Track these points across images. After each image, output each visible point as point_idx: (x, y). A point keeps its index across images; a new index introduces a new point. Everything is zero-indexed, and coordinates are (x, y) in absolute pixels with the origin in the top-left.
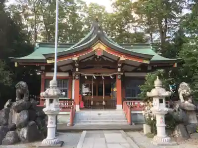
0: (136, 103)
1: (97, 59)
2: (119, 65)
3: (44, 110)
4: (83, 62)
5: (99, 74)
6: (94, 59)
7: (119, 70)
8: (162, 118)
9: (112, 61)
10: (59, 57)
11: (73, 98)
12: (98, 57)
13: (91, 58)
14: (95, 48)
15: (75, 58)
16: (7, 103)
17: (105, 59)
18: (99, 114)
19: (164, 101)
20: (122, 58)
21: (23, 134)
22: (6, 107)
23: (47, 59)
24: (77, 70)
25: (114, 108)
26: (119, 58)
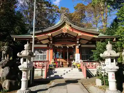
1: (64, 36)
2: (77, 39)
3: (19, 67)
4: (55, 38)
5: (65, 45)
6: (61, 36)
8: (113, 75)
9: (73, 37)
12: (64, 35)
13: (60, 35)
14: (62, 28)
15: (50, 34)
17: (69, 35)
20: (80, 34)
21: (5, 85)
24: (51, 42)
26: (78, 34)
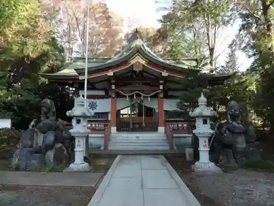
0: (180, 125)
1: (136, 75)
2: (161, 82)
7: (161, 87)
9: (153, 77)
10: (90, 73)
11: (109, 119)
12: (137, 73)
14: (133, 62)
15: (111, 73)
16: (32, 123)
18: (137, 137)
19: (208, 122)
20: (165, 74)
22: (30, 127)
23: (79, 74)
24: (113, 87)
25: (156, 130)
26: (161, 73)
